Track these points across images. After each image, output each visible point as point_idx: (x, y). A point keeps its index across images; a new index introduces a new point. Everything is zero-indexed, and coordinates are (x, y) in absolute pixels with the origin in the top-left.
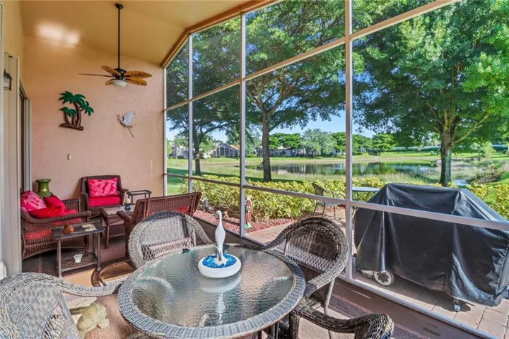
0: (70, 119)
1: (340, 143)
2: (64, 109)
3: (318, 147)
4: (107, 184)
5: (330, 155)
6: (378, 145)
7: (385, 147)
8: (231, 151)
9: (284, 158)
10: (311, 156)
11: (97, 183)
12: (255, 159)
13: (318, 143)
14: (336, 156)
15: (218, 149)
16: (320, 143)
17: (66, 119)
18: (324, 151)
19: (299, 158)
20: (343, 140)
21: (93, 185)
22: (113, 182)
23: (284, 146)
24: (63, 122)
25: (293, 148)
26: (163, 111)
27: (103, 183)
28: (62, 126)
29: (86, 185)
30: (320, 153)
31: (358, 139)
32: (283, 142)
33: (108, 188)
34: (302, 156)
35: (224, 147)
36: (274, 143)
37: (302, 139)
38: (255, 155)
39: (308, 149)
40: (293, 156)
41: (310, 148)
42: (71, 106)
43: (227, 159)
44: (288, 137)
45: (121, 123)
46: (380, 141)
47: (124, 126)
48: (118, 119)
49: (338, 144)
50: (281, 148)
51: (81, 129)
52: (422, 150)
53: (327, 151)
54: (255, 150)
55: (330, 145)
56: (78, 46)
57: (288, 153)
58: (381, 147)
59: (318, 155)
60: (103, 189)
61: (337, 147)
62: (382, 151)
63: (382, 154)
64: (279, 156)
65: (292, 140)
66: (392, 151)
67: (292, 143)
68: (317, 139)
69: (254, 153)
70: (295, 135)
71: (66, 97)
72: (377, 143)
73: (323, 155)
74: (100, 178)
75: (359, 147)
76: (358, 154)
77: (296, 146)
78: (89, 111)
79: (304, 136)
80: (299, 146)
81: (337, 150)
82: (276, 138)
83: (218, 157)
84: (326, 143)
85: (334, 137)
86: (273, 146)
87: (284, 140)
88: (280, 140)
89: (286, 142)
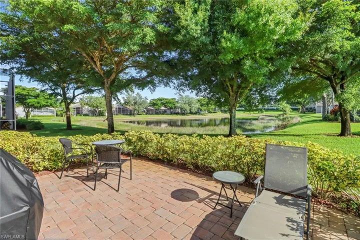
3: (187, 108)
5: (196, 113)
8: (126, 110)
9: (165, 115)
10: (183, 114)
12: (144, 116)
13: (187, 105)
14: (200, 114)
15: (116, 109)
16: (189, 105)
18: (192, 111)
19: (175, 115)
20: (204, 103)
23: (165, 106)
25: (171, 108)
30: (189, 112)
32: (164, 104)
34: (177, 114)
35: (121, 107)
36: (157, 105)
37: (177, 102)
38: (144, 113)
39: (182, 109)
40: (171, 114)
43: (123, 116)
44: (167, 101)
49: (201, 106)
50: (163, 108)
53: (193, 110)
54: (145, 110)
55: (196, 106)
57: (168, 111)
59: (187, 113)
61: (201, 108)
64: (163, 114)
65: (171, 103)
67: (170, 105)
68: (187, 102)
70: (173, 99)
73: (191, 113)
75: (215, 108)
76: (214, 113)
77: (173, 107)
79: (179, 100)
80: (175, 107)
81: (201, 110)
82: (159, 101)
83: (117, 115)
84: (193, 105)
85: (199, 101)
86: (157, 107)
87: (165, 102)
88: (162, 103)
89: (166, 104)
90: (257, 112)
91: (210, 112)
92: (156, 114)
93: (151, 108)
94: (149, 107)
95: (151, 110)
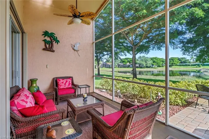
0: (48, 46)
1: (154, 62)
2: (45, 40)
3: (144, 64)
4: (67, 81)
5: (150, 67)
6: (171, 63)
7: (175, 64)
8: (107, 65)
10: (141, 67)
11: (62, 81)
12: (117, 68)
13: (144, 62)
14: (152, 67)
15: (102, 64)
16: (145, 62)
17: (46, 46)
20: (156, 60)
21: (60, 82)
22: (70, 80)
23: (130, 63)
24: (44, 47)
26: (93, 43)
27: (64, 81)
28: (44, 49)
29: (56, 82)
31: (162, 60)
32: (129, 61)
33: (67, 84)
34: (137, 67)
35: (105, 64)
36: (125, 62)
37: (137, 60)
39: (140, 64)
41: (141, 64)
42: (48, 39)
43: (106, 68)
45: (73, 49)
46: (172, 61)
47: (75, 50)
48: (72, 47)
49: (153, 62)
50: (128, 64)
51: (53, 51)
52: (192, 65)
53: (148, 65)
54: (117, 65)
55: (150, 63)
56: (51, 6)
57: (131, 66)
58: (172, 64)
59: (144, 67)
60: (65, 84)
61: (153, 64)
62: (173, 65)
63: (173, 67)
64: (127, 67)
66: (178, 65)
68: (144, 60)
69: (117, 66)
71: (46, 34)
72: (171, 62)
73: (147, 67)
74: (63, 78)
75: (163, 64)
76: (162, 67)
78: (58, 42)
80: (136, 63)
81: (153, 65)
82: (126, 60)
83: (102, 68)
84: (148, 62)
85: (151, 59)
86: (125, 63)
87: (130, 61)
88: (128, 61)
89: (131, 61)
90: (196, 67)
91: (159, 66)
92: (123, 67)
93: (121, 64)
94: (120, 64)
95: (121, 65)
